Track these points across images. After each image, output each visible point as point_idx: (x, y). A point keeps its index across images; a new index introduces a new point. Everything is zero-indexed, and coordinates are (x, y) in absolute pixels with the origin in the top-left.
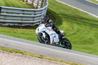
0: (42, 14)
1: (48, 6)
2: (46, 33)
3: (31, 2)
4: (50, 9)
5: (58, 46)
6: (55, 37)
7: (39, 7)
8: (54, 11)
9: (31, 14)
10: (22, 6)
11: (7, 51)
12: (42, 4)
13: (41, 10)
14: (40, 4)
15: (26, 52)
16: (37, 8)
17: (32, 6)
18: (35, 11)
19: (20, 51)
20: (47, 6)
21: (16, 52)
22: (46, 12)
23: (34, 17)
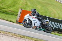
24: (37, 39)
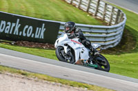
0: (118, 33)
1: (126, 22)
2: (69, 47)
3: (102, 17)
4: (129, 25)
5: (87, 65)
6: (82, 52)
7: (113, 23)
8: (134, 28)
9: (101, 33)
10: (90, 22)
11: (66, 84)
12: (117, 19)
13: (116, 28)
14: (114, 19)
15: (93, 86)
16: (110, 25)
17: (103, 21)
18: (107, 29)
19: (85, 85)
20: (124, 22)
21: (80, 86)
22: (122, 30)
23: (105, 37)
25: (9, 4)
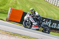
24: (27, 36)
25: (47, 14)
